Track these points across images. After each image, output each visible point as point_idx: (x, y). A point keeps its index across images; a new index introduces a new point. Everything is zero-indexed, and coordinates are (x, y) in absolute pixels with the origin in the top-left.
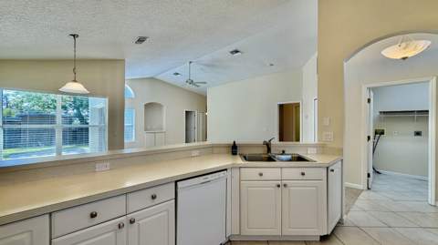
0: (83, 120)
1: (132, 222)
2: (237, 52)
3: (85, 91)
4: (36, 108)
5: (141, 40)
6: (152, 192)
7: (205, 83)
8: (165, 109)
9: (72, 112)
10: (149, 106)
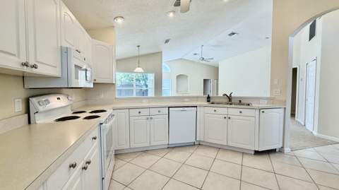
0: (147, 86)
1: (151, 118)
2: (233, 34)
3: (143, 71)
4: (127, 81)
5: (167, 41)
6: (159, 109)
7: (212, 59)
8: (189, 78)
9: (142, 82)
10: (179, 77)
